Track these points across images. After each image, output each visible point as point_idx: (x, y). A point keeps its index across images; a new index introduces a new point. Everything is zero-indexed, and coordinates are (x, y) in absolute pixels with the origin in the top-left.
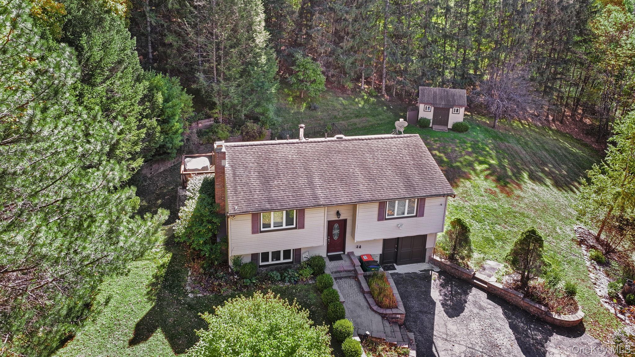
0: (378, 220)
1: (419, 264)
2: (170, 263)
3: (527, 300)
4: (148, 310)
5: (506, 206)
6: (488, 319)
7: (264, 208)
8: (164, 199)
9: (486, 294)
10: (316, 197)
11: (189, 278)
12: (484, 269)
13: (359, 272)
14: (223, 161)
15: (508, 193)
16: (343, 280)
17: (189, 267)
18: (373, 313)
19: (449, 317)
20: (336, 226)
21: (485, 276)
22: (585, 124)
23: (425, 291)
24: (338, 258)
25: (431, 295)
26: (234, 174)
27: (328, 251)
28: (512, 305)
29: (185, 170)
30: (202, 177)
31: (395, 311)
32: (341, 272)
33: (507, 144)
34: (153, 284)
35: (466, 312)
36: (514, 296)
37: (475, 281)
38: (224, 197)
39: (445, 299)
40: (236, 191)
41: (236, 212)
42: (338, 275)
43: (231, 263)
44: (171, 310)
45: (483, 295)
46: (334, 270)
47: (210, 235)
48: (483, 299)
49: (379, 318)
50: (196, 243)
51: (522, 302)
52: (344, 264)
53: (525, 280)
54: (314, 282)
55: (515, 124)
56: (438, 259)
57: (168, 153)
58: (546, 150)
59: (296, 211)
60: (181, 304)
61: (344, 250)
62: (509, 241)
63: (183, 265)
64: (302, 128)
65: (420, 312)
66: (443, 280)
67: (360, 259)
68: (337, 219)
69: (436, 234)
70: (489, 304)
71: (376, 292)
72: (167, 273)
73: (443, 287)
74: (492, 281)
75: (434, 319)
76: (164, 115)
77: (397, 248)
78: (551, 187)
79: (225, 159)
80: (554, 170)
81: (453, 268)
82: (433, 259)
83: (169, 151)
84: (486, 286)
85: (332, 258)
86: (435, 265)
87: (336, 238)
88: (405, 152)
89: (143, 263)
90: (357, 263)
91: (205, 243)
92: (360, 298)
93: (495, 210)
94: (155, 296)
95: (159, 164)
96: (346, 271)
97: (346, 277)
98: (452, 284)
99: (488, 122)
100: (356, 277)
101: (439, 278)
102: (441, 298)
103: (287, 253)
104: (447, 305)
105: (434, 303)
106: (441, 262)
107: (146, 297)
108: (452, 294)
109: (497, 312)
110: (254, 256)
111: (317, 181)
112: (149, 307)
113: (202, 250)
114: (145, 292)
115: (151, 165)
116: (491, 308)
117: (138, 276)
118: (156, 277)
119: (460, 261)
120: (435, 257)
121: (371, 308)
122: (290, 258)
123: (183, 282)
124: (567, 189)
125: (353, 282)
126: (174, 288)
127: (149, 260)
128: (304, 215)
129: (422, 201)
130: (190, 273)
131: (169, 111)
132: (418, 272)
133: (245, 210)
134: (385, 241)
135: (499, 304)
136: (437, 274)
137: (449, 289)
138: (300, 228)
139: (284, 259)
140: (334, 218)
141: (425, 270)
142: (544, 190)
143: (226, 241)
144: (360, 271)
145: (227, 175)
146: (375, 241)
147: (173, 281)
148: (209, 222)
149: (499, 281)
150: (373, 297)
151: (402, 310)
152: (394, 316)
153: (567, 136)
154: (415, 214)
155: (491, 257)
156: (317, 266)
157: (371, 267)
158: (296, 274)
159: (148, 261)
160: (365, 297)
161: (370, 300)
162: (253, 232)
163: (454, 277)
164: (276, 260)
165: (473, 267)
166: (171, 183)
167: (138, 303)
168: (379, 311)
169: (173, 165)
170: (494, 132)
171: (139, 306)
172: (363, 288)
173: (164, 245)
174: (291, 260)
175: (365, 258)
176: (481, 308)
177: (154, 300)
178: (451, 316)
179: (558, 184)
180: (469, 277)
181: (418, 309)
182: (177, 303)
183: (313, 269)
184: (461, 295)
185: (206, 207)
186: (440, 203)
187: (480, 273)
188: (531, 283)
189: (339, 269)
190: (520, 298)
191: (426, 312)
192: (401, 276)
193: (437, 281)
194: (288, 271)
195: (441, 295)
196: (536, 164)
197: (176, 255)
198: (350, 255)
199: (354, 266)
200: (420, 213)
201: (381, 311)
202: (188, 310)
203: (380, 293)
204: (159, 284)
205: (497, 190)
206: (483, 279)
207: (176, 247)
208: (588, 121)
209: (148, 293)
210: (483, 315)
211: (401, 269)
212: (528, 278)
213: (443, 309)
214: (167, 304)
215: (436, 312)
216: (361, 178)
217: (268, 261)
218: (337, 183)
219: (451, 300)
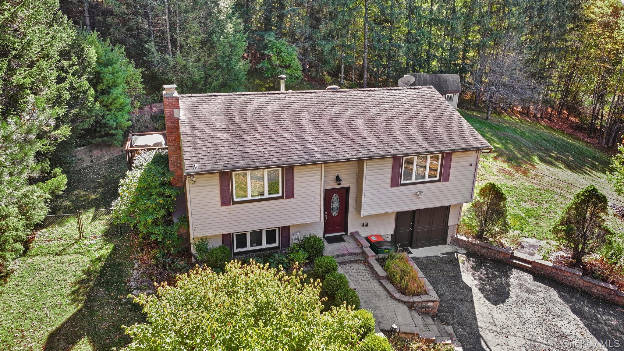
0: (391, 187)
1: (439, 246)
2: (110, 255)
3: (587, 279)
4: (70, 315)
5: (527, 184)
6: (541, 304)
7: (237, 165)
8: (108, 187)
9: (531, 276)
10: (309, 152)
11: (135, 271)
12: (523, 247)
13: (369, 254)
14: (175, 110)
15: (523, 172)
16: (348, 265)
17: (135, 259)
18: (396, 302)
19: (493, 303)
20: (335, 197)
21: (526, 255)
22: (572, 121)
23: (454, 276)
24: (340, 239)
25: (463, 280)
26: (193, 128)
27: (325, 233)
28: (567, 286)
29: (131, 146)
30: (153, 153)
31: (424, 298)
32: (345, 255)
33: (505, 133)
34: (82, 282)
35: (512, 298)
36: (569, 274)
37: (514, 261)
38: (181, 163)
39: (481, 284)
40: (195, 147)
41: (196, 170)
42: (341, 259)
43: (193, 250)
44: (106, 312)
45: (528, 278)
46: (336, 253)
47: (163, 212)
48: (529, 281)
49: (405, 308)
50: (142, 223)
51: (581, 282)
52: (349, 246)
53: (578, 256)
54: (310, 269)
55: (506, 118)
56: (464, 238)
57: (113, 135)
58: (545, 140)
59: (282, 170)
60: (121, 304)
61: (346, 230)
62: (543, 217)
63: (128, 257)
64: (282, 79)
65: (454, 299)
66: (474, 262)
67: (368, 239)
68: (338, 186)
69: (461, 205)
70: (539, 287)
71: (398, 277)
72: (104, 268)
73: (475, 270)
74: (538, 258)
75: (474, 307)
76: (103, 83)
77: (413, 226)
78: (564, 169)
79: (178, 107)
80: (559, 155)
81: (484, 248)
82: (457, 239)
83: (113, 132)
84: (531, 266)
85: (331, 240)
86: (459, 246)
87: (335, 213)
88: (419, 104)
89: (70, 258)
90: (366, 244)
91: (156, 223)
92: (375, 285)
93: (516, 188)
94: (83, 295)
95: (101, 151)
96: (351, 254)
97: (351, 262)
98: (485, 266)
99: (480, 116)
100: (365, 262)
101: (468, 260)
102: (476, 282)
103: (271, 235)
104: (486, 290)
105: (469, 289)
106: (468, 242)
107: (70, 298)
108: (488, 277)
109: (550, 296)
110: (227, 238)
111: (308, 134)
112: (72, 310)
113: (152, 233)
114: (69, 292)
115: (91, 151)
116: (542, 291)
117: (61, 273)
118: (88, 273)
119: (491, 239)
120: (459, 237)
121: (392, 296)
122: (275, 242)
123: (126, 276)
124: (580, 172)
125: (362, 267)
126: (112, 285)
127: (79, 253)
128: (293, 179)
129: (448, 156)
130: (136, 266)
131: (108, 78)
132: (440, 255)
133: (208, 167)
134: (399, 215)
135: (551, 286)
136: (465, 256)
137: (484, 272)
138: (288, 197)
139: (267, 243)
140: (333, 185)
141: (447, 253)
142: (559, 171)
143: (185, 220)
144: (370, 252)
145: (182, 128)
146: (387, 214)
147: (112, 276)
148: (160, 195)
149: (545, 258)
150: (393, 283)
151: (434, 296)
152: (424, 304)
153: (558, 131)
154: (437, 178)
155: (527, 234)
156: (312, 248)
157: (383, 247)
158: (285, 259)
159: (79, 255)
160: (381, 284)
161: (390, 287)
162: (223, 204)
163: (485, 259)
164: (257, 245)
165: (508, 245)
166: (118, 172)
167: (56, 306)
168: (403, 299)
169: (121, 153)
170: (489, 123)
171: (58, 310)
172: (377, 273)
173: (102, 236)
174: (277, 245)
175: (374, 239)
176: (529, 291)
177: (82, 300)
178: (495, 303)
179: (569, 167)
180: (507, 256)
181: (450, 297)
182: (116, 303)
183: (308, 252)
184: (501, 278)
185: (155, 175)
186: (469, 163)
187: (519, 251)
188: (586, 259)
189: (342, 252)
190: (578, 276)
191: (461, 300)
192: (420, 260)
193: (467, 264)
194: (274, 257)
195: (475, 279)
196: (542, 151)
197: (119, 246)
198: (354, 236)
199: (362, 247)
200: (445, 177)
201: (407, 299)
202: (131, 310)
203: (402, 277)
204: (91, 281)
205: (511, 170)
206: (524, 258)
207: (119, 237)
208: (573, 119)
209: (73, 293)
210: (534, 299)
211: (419, 253)
212: (583, 253)
213: (482, 295)
214: (100, 305)
215: (475, 299)
216: (367, 131)
217: (246, 246)
218: (336, 136)
219: (491, 284)
